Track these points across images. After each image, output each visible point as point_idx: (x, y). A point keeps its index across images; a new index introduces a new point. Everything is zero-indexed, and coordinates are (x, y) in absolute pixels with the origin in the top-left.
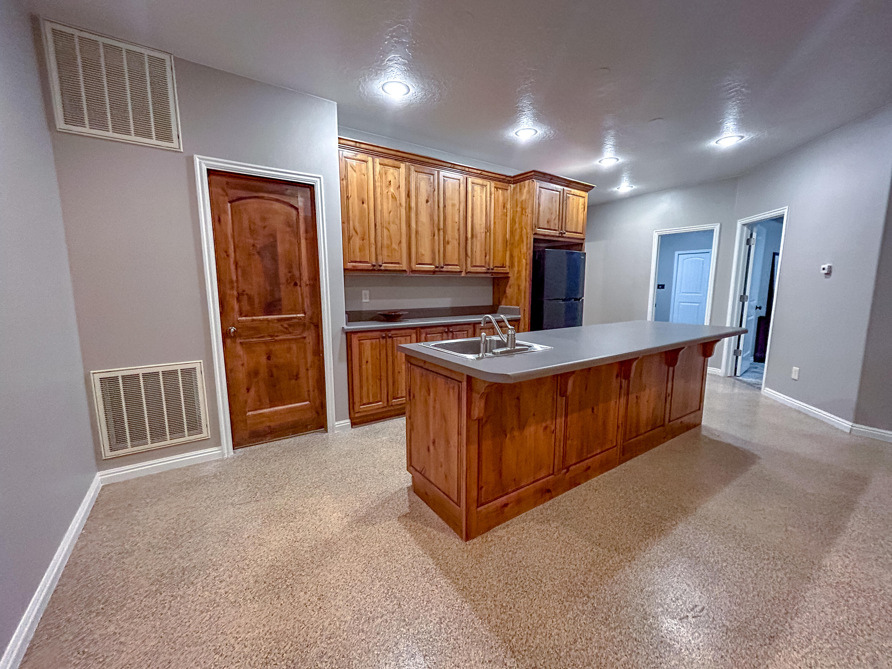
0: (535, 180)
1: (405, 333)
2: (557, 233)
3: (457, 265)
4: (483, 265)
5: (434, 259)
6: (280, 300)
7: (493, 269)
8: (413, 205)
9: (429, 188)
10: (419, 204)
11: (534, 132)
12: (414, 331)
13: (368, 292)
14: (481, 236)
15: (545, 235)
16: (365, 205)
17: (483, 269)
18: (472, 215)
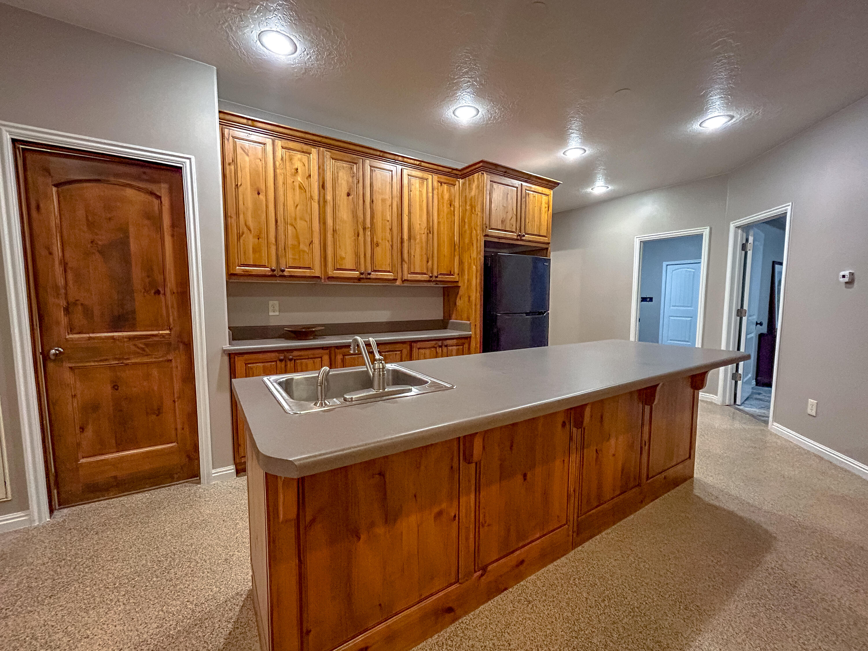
0: (484, 172)
1: (314, 354)
2: (514, 235)
3: (389, 272)
4: (425, 271)
5: (358, 263)
6: (134, 312)
7: (436, 277)
8: (329, 197)
9: (350, 180)
10: (338, 198)
11: (474, 112)
12: (328, 351)
13: (276, 302)
14: (421, 238)
15: (499, 238)
16: (262, 197)
17: (425, 277)
18: (410, 213)
